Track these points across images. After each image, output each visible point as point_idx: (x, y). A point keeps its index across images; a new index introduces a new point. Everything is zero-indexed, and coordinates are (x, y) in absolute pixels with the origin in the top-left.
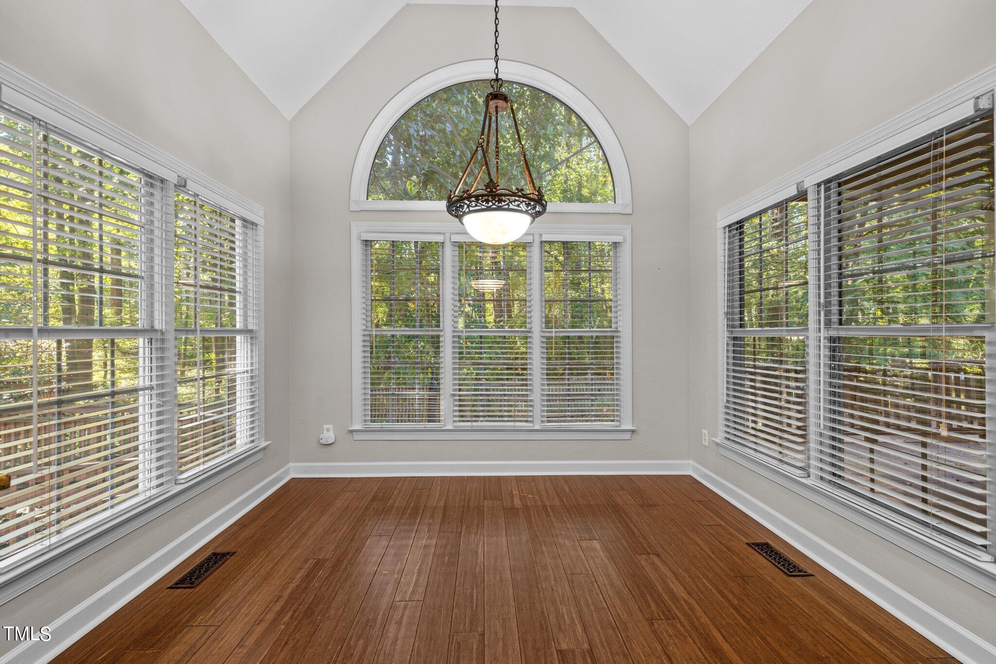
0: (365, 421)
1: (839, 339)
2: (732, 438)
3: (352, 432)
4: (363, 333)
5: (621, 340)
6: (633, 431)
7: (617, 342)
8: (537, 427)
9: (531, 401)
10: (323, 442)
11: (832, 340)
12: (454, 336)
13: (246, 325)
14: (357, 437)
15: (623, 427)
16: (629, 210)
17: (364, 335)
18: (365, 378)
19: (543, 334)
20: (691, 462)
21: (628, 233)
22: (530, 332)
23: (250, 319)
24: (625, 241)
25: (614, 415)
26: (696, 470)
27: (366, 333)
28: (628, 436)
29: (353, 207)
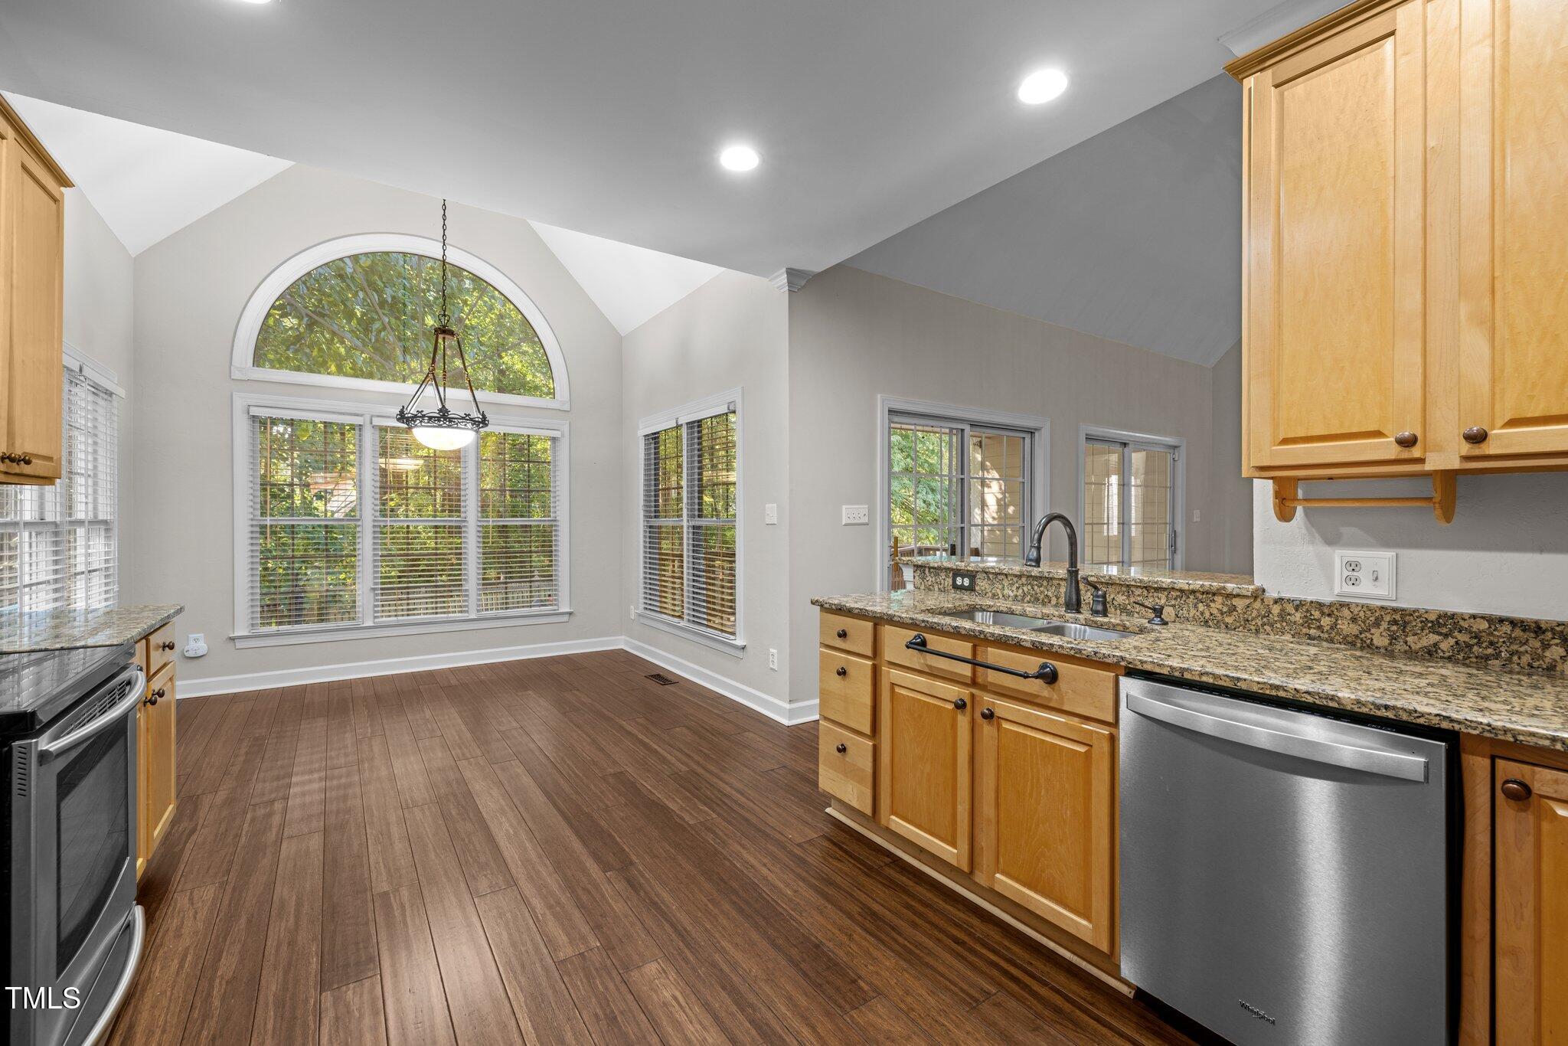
0: (253, 625)
1: (699, 527)
2: (649, 607)
3: (233, 639)
4: (251, 523)
5: (559, 528)
6: (570, 614)
7: (556, 530)
8: (473, 616)
9: (466, 590)
10: (187, 654)
11: (694, 527)
12: (374, 526)
13: (95, 515)
14: (239, 644)
15: (561, 611)
16: (567, 407)
17: (252, 526)
18: (252, 575)
19: (479, 524)
20: (623, 637)
21: (566, 428)
22: (465, 521)
23: (100, 508)
24: (563, 435)
25: (550, 599)
26: (627, 643)
27: (254, 523)
28: (565, 618)
29: (236, 375)
